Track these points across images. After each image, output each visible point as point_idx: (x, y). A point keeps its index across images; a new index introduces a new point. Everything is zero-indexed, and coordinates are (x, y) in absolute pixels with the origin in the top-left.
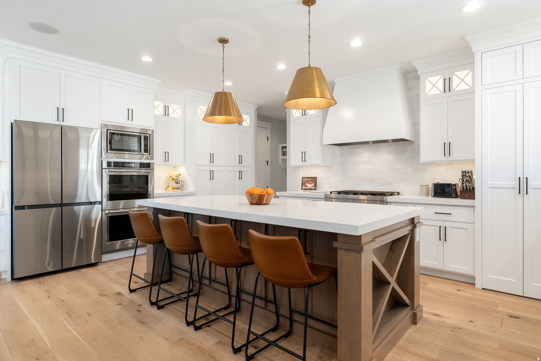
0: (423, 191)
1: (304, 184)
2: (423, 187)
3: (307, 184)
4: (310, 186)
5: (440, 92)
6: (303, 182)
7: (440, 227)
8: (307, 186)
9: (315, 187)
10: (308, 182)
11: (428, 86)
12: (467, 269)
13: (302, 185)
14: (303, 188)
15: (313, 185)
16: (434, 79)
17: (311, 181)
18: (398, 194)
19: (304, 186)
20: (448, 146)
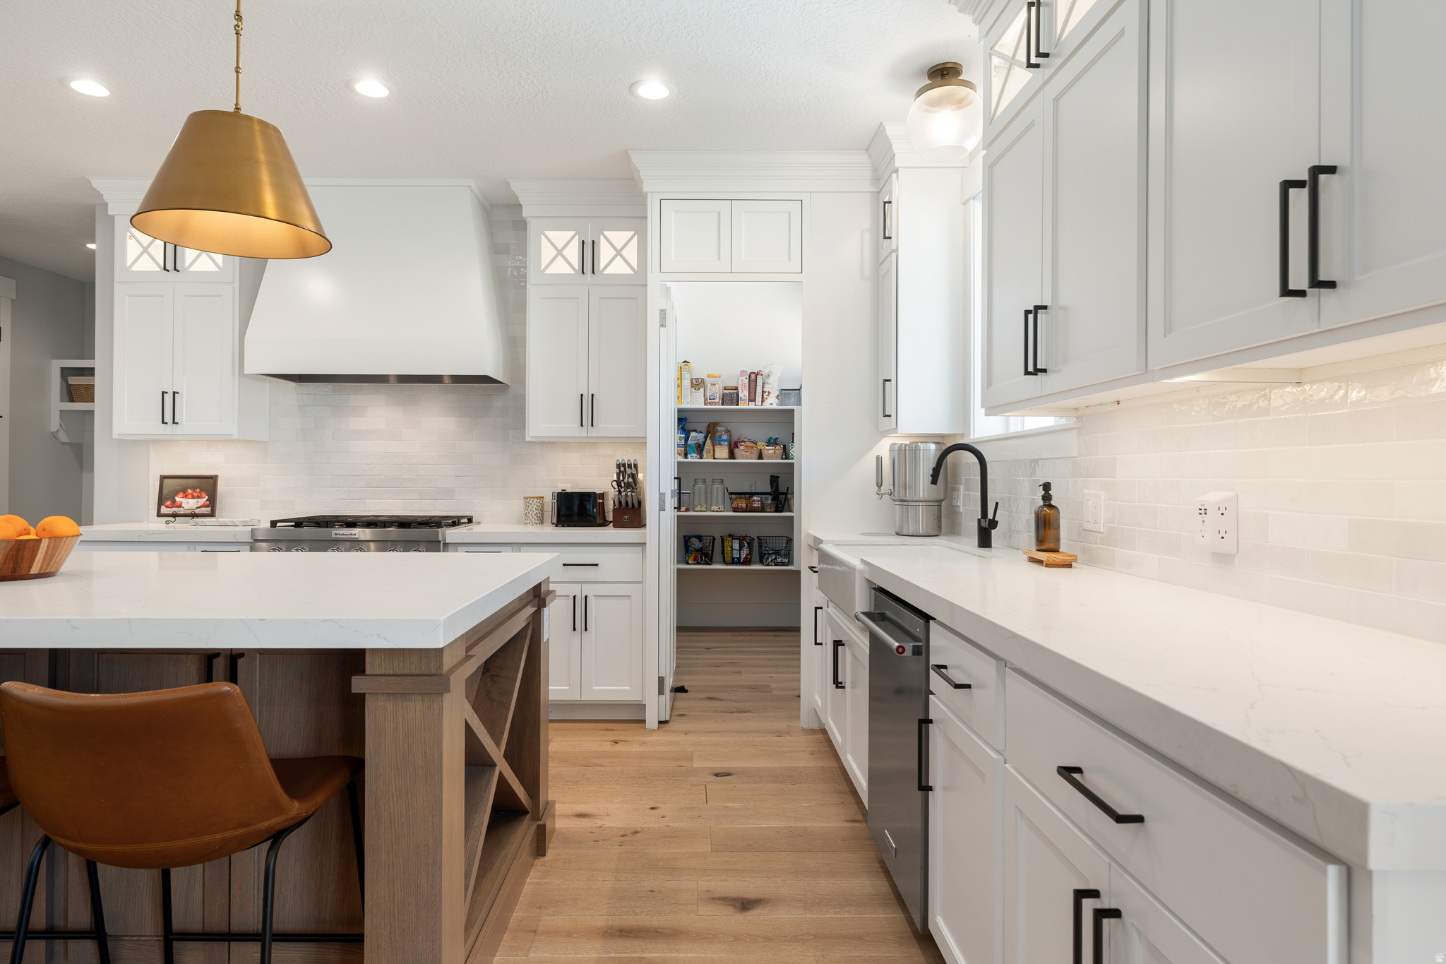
0: (531, 512)
1: (167, 500)
2: (531, 502)
3: (178, 499)
4: (189, 504)
5: (572, 272)
6: (165, 492)
7: (574, 597)
8: (180, 506)
9: (209, 509)
10: (184, 491)
11: (547, 253)
12: (629, 688)
13: (160, 503)
14: (164, 510)
15: (203, 501)
16: (560, 237)
17: (197, 488)
18: (470, 520)
19: (167, 507)
20: (589, 401)
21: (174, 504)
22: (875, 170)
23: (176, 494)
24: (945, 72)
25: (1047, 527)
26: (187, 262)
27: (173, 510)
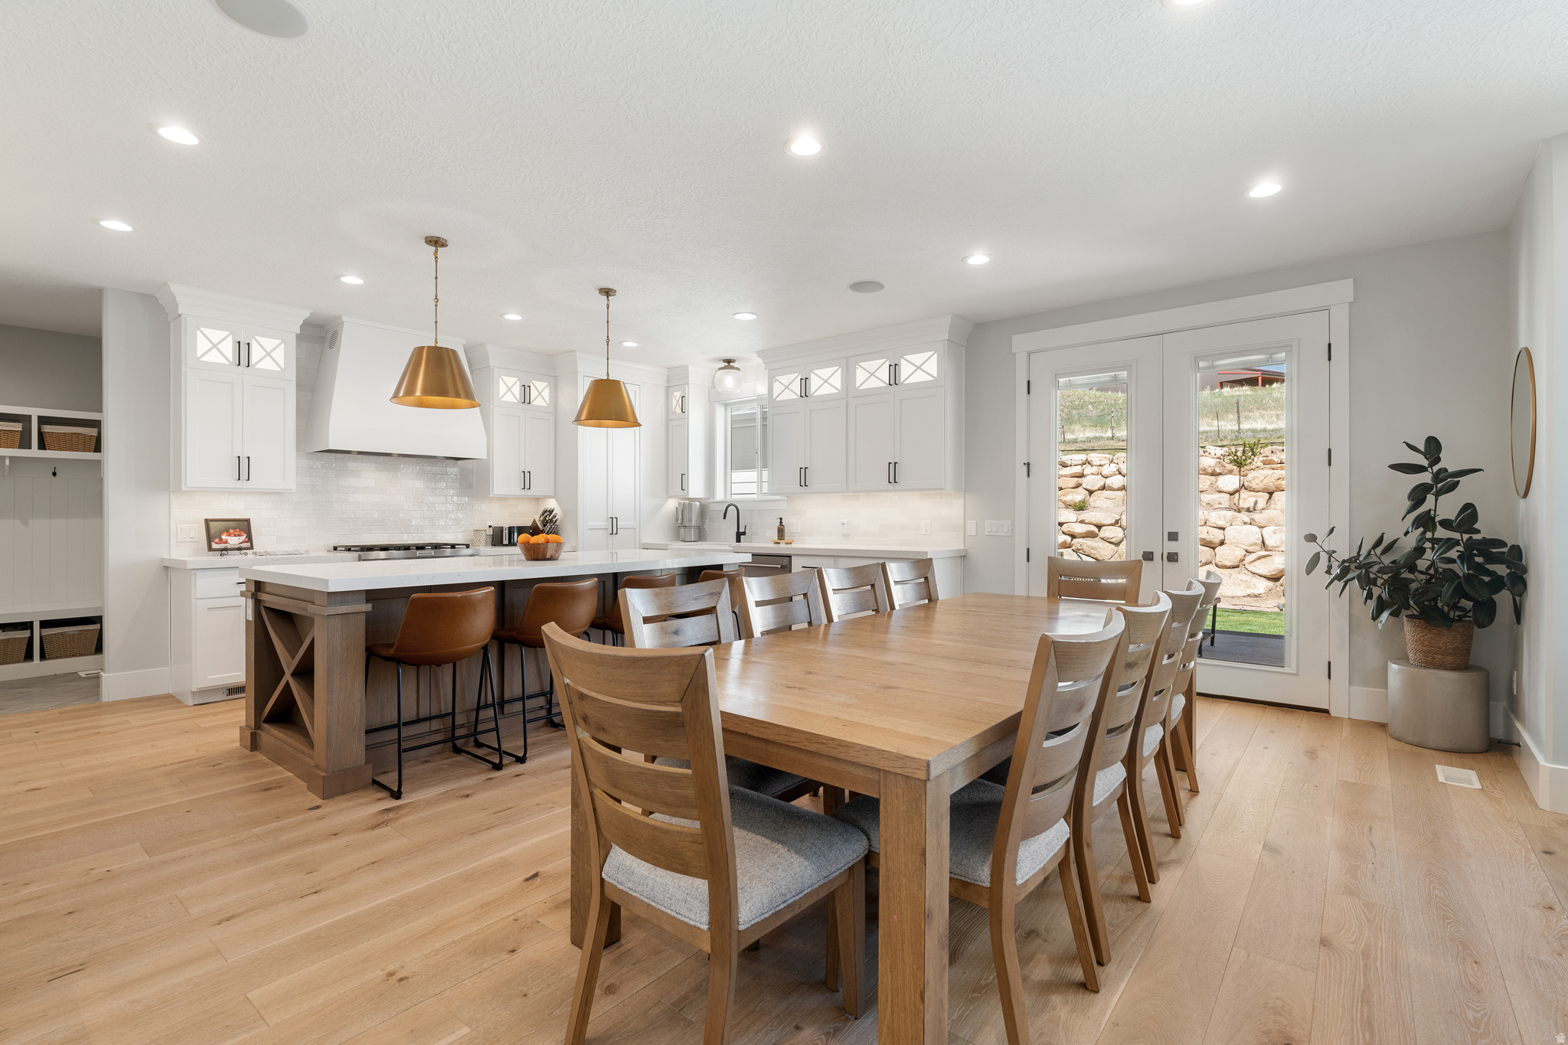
1: (215, 538)
3: (224, 537)
4: (233, 541)
5: (517, 401)
6: (213, 531)
8: (226, 542)
9: (249, 544)
10: (227, 531)
11: (503, 389)
13: (209, 540)
14: (214, 546)
15: (244, 538)
16: (511, 380)
17: (237, 528)
19: (217, 543)
20: (527, 475)
21: (221, 541)
23: (222, 533)
24: (729, 361)
25: (781, 532)
26: (253, 361)
27: (222, 546)
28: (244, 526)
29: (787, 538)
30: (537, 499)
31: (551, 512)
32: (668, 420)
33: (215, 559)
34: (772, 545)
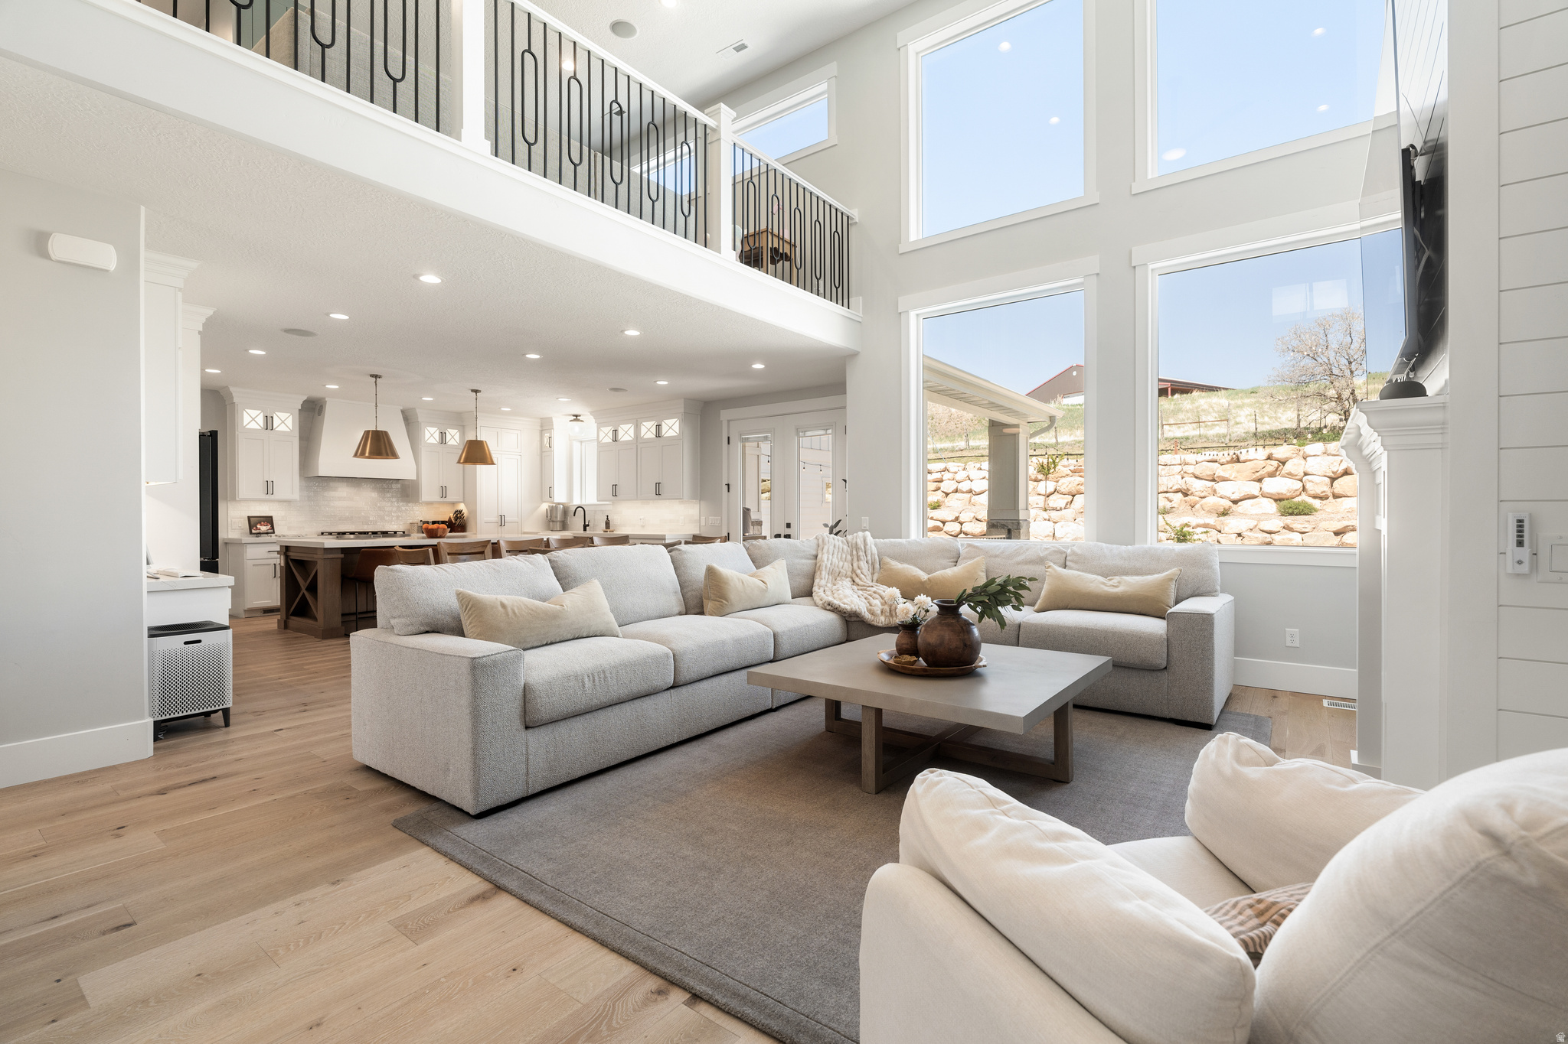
1: (254, 527)
3: (258, 526)
4: (263, 528)
5: (436, 443)
6: (252, 523)
8: (260, 529)
9: (272, 530)
10: (260, 523)
11: (427, 435)
13: (251, 528)
14: (253, 531)
15: (269, 527)
16: (433, 430)
17: (265, 521)
19: (255, 530)
20: (444, 489)
21: (257, 528)
22: (541, 424)
23: (257, 524)
24: (576, 416)
25: (608, 524)
26: (274, 427)
27: (258, 531)
28: (269, 520)
29: (611, 529)
30: (453, 504)
31: (461, 511)
32: (542, 452)
33: (253, 539)
34: (602, 532)
